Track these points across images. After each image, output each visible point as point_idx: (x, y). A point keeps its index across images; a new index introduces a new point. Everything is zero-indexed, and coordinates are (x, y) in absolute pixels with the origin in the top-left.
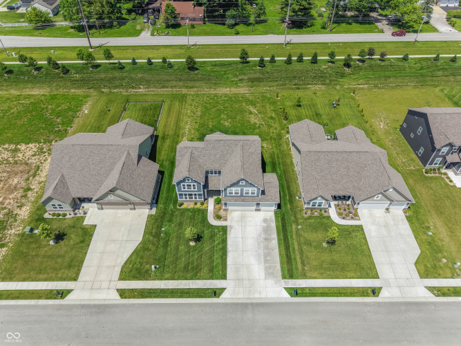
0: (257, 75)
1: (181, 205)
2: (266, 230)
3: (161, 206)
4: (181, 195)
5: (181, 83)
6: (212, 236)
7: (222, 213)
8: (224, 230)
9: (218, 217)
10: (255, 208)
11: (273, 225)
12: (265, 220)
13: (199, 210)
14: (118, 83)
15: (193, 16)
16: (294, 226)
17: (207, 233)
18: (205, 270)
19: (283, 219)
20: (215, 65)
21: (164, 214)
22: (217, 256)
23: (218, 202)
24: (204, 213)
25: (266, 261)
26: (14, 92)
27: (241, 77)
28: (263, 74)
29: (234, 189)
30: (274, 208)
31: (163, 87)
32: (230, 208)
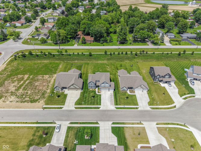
0: (109, 58)
1: (89, 89)
2: (111, 95)
3: (84, 90)
4: (89, 87)
5: (87, 60)
6: (97, 97)
7: (100, 91)
8: (100, 95)
9: (99, 92)
10: (108, 90)
11: (113, 94)
12: (111, 93)
13: (94, 91)
14: (69, 59)
15: (90, 40)
16: (118, 95)
17: (96, 96)
18: (96, 103)
19: (115, 93)
20: (97, 55)
21: (85, 91)
22: (99, 101)
23: (99, 89)
24: (95, 91)
25: (111, 102)
26: (39, 62)
27: (105, 58)
28: (111, 57)
29: (103, 85)
30: (113, 90)
31: (82, 61)
32: (102, 90)
